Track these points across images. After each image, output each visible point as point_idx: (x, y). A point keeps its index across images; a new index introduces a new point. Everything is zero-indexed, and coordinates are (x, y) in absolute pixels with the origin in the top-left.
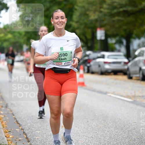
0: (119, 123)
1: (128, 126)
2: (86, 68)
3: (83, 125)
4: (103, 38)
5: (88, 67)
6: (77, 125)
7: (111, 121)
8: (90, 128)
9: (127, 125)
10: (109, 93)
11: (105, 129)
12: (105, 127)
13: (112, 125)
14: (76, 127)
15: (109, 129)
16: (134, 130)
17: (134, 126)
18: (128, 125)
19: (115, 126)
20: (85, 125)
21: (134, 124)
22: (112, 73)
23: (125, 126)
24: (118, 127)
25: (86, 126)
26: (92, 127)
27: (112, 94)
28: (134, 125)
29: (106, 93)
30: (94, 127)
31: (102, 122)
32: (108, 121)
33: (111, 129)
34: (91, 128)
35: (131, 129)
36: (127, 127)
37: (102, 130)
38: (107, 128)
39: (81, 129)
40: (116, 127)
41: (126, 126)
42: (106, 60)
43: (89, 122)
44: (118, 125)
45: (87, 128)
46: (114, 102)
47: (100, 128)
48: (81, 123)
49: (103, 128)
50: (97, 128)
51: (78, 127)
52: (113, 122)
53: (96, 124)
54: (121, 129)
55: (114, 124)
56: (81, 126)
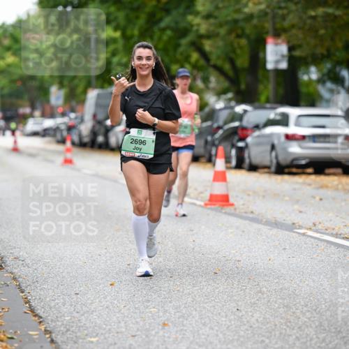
2: (233, 152)
3: (224, 319)
4: (284, 65)
5: (241, 151)
6: (207, 320)
7: (305, 309)
8: (246, 327)
10: (300, 227)
11: (288, 329)
12: (289, 324)
13: (309, 319)
14: (204, 324)
15: (301, 333)
19: (317, 324)
20: (230, 321)
22: (310, 170)
24: (325, 326)
25: (233, 322)
26: (251, 327)
29: (292, 227)
30: (257, 325)
31: (281, 310)
32: (297, 309)
33: (306, 330)
34: (247, 330)
37: (281, 333)
38: (293, 329)
39: (217, 331)
40: (321, 325)
42: (292, 129)
43: (241, 311)
44: (327, 319)
45: (236, 327)
46: (314, 254)
47: (273, 330)
48: (219, 314)
49: (282, 329)
50: (264, 327)
51: (209, 326)
52: (314, 312)
53: (264, 318)
54: (334, 332)
55: (314, 317)
56: (220, 322)
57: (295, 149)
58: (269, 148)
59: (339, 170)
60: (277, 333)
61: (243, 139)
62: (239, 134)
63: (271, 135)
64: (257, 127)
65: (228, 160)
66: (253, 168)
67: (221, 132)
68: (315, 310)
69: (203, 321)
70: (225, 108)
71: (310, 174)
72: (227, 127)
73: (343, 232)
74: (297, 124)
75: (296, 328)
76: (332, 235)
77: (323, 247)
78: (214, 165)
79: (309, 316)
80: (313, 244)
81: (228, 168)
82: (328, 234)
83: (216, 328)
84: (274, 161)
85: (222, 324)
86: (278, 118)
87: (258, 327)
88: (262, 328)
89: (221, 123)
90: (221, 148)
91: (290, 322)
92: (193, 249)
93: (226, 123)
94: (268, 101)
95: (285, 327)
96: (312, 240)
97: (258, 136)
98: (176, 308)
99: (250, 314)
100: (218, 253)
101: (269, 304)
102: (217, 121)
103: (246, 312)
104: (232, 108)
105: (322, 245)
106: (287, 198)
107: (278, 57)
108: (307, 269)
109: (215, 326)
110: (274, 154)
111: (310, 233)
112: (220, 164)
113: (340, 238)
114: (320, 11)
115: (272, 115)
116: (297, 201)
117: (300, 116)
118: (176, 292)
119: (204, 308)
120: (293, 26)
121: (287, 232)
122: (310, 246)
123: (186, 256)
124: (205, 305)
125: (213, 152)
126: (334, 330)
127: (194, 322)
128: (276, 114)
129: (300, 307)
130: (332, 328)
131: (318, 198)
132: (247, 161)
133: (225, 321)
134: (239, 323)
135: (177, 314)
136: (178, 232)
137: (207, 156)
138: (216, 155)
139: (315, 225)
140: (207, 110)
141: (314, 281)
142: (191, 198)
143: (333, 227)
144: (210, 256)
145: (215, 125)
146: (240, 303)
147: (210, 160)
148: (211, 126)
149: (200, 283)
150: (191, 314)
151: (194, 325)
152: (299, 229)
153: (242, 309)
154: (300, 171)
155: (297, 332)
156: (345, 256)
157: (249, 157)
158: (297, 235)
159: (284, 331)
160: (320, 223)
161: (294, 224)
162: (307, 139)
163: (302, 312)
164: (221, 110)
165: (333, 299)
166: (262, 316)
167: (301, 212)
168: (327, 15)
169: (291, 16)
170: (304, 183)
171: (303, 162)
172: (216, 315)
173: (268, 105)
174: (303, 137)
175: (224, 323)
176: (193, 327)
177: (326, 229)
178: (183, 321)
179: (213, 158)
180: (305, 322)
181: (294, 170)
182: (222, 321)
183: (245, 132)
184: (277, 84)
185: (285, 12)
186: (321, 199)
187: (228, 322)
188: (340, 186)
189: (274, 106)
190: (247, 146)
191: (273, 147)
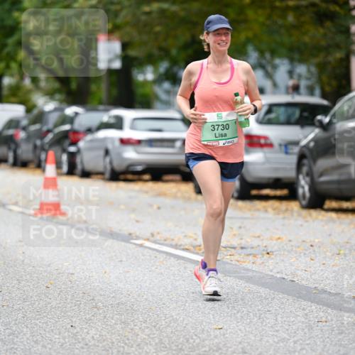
0: (169, 330)
1: (198, 341)
2: (65, 157)
3: (57, 337)
4: (117, 65)
5: (72, 156)
6: (39, 338)
7: (144, 325)
8: (81, 345)
9: (194, 337)
10: (138, 238)
11: (126, 347)
12: (127, 341)
13: (148, 335)
14: (36, 342)
15: (140, 351)
16: (217, 351)
17: (216, 340)
18: (199, 337)
19: (157, 341)
20: (64, 338)
21: (218, 332)
22: (147, 177)
23: (188, 341)
24: (166, 343)
25: (67, 340)
26: (87, 345)
27: (148, 240)
28: (216, 337)
29: (128, 238)
30: (93, 342)
31: (119, 327)
32: (135, 326)
33: (145, 348)
34: (83, 348)
35: (207, 349)
36: (194, 342)
37: (119, 351)
38: (132, 347)
39: (50, 349)
40: (161, 342)
41: (191, 341)
42: (127, 133)
43: (75, 328)
44: (167, 336)
45: (70, 345)
46: (153, 266)
47: (110, 348)
48: (52, 330)
49: (120, 346)
50: (101, 345)
51: (42, 343)
52: (153, 329)
53: (100, 335)
54: (175, 350)
55: (154, 334)
56: (53, 339)
57: (130, 154)
58: (102, 153)
59: (178, 177)
60: (115, 351)
61: (74, 143)
62: (71, 137)
63: (105, 139)
64: (89, 131)
65: (59, 165)
66: (86, 174)
67: (50, 136)
68: (155, 327)
69: (35, 339)
70: (56, 110)
71: (146, 181)
72: (57, 130)
73: (183, 243)
74: (133, 127)
75: (134, 346)
76: (171, 246)
77: (162, 260)
78: (44, 170)
79: (148, 333)
80: (150, 256)
81: (60, 174)
82: (167, 245)
83: (50, 346)
84: (109, 168)
85: (55, 342)
86: (112, 121)
87: (94, 345)
88: (98, 346)
89: (50, 126)
90: (51, 153)
91: (128, 339)
92: (23, 261)
93: (56, 126)
94: (101, 103)
95: (122, 345)
96: (150, 251)
97: (91, 141)
98: (6, 325)
99: (85, 331)
100: (49, 265)
101: (105, 320)
102: (46, 123)
103: (81, 329)
104: (62, 110)
105: (162, 257)
106: (122, 207)
107: (112, 56)
108: (145, 282)
109: (48, 344)
110: (108, 160)
111: (147, 244)
112: (50, 170)
113: (180, 249)
114: (155, 6)
115: (105, 118)
116: (134, 211)
117: (135, 119)
118: (5, 307)
119: (36, 325)
120: (127, 24)
121: (123, 243)
122: (148, 257)
123: (16, 268)
124: (38, 322)
125: (43, 156)
126: (174, 348)
127: (25, 339)
128: (110, 117)
129: (139, 324)
130: (173, 345)
131: (155, 207)
132: (79, 167)
133: (59, 338)
134: (74, 341)
135: (7, 331)
136: (6, 243)
137: (36, 161)
138: (46, 161)
139: (153, 235)
140: (35, 112)
141: (153, 296)
142: (20, 207)
143: (172, 237)
144: (41, 269)
145: (45, 129)
146: (74, 320)
147: (40, 166)
148: (40, 129)
149: (31, 297)
150: (22, 331)
151: (25, 343)
152: (136, 239)
153: (76, 325)
154: (136, 177)
155: (136, 350)
156: (185, 268)
157: (82, 162)
158: (134, 246)
159: (122, 349)
160: (158, 233)
161: (130, 234)
162: (143, 144)
163: (140, 328)
164: (50, 112)
165: (174, 314)
166: (98, 333)
167: (137, 221)
168: (162, 12)
169: (124, 13)
170: (140, 191)
171: (139, 168)
172: (49, 332)
173: (101, 107)
174: (139, 142)
175: (57, 340)
176: (25, 345)
177: (165, 240)
178: (13, 339)
179: (43, 164)
180: (145, 338)
181: (130, 177)
182: (55, 338)
183: (77, 136)
184: (110, 85)
185: (118, 7)
186: (159, 208)
187: (61, 340)
188: (179, 195)
189: (108, 107)
190: (79, 151)
191: (107, 152)
